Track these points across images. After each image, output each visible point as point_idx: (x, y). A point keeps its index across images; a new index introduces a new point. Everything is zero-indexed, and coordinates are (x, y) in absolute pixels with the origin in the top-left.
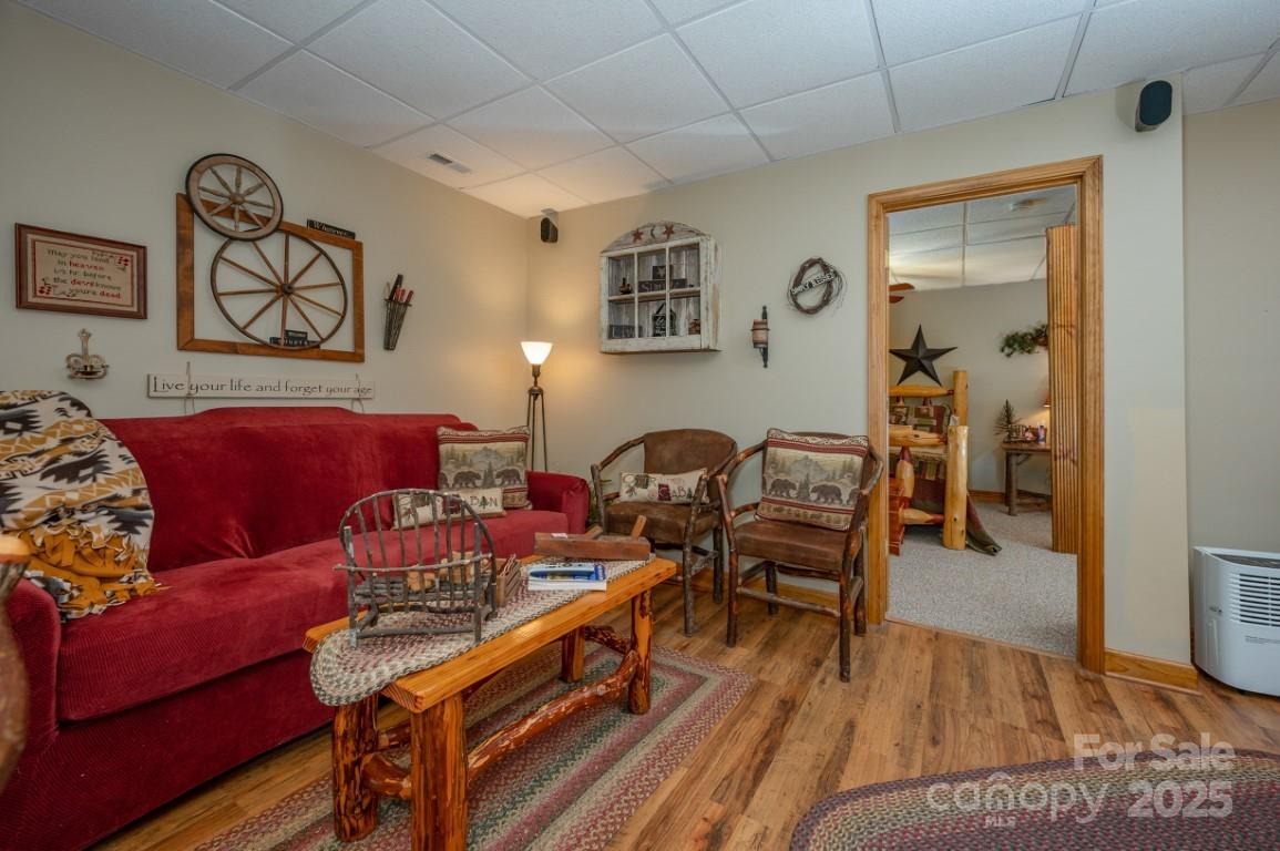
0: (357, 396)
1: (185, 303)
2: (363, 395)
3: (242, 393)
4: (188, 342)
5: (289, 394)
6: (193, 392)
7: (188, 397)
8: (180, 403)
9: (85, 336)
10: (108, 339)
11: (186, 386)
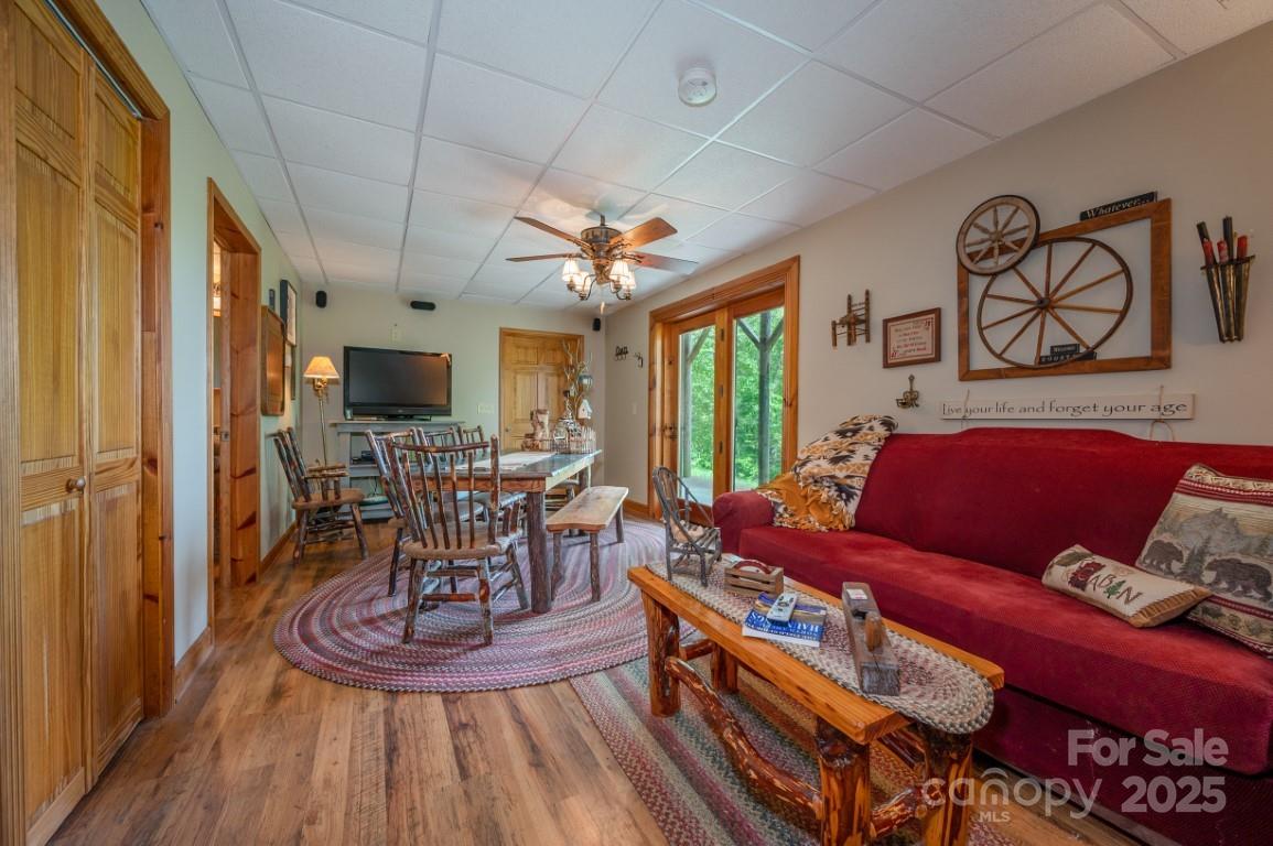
0: (1156, 415)
1: (964, 342)
2: (1168, 415)
3: (1005, 415)
4: (967, 374)
5: (1054, 415)
6: (967, 414)
7: (964, 419)
8: (959, 423)
9: (912, 379)
10: (926, 378)
11: (963, 411)
